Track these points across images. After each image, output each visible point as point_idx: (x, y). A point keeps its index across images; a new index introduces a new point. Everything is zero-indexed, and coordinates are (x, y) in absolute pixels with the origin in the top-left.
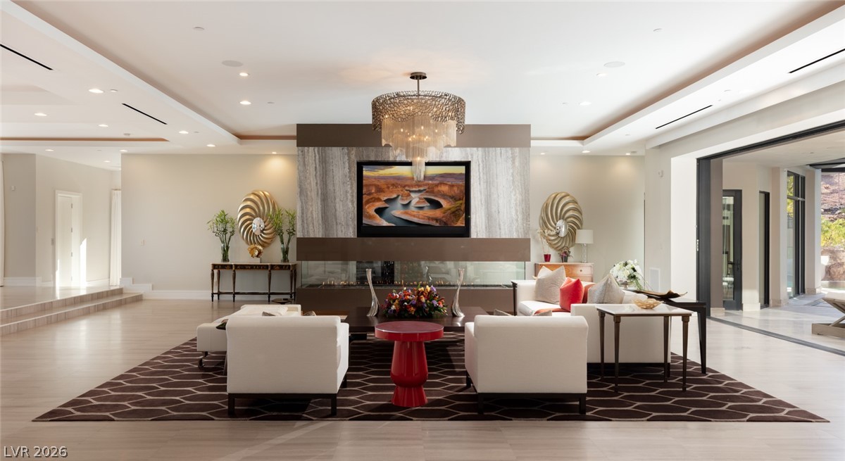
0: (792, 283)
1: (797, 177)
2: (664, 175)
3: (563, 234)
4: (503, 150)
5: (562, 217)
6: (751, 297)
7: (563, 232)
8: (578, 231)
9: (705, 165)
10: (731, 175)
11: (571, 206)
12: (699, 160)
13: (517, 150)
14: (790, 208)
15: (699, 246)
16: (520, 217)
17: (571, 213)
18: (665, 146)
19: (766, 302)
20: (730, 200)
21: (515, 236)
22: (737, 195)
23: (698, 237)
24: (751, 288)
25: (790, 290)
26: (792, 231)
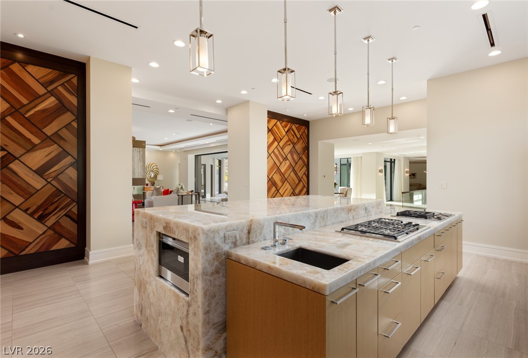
0: (218, 191)
1: (219, 160)
2: (186, 159)
3: (152, 177)
4: (136, 148)
5: (152, 171)
6: (208, 196)
7: (152, 176)
8: (158, 176)
9: (196, 157)
10: (204, 160)
11: (155, 167)
12: (195, 156)
13: (141, 149)
14: (218, 168)
15: (195, 180)
16: (142, 171)
17: (155, 170)
18: (187, 151)
19: (212, 196)
20: (203, 167)
21: (140, 177)
22: (205, 165)
23: (195, 177)
24: (208, 193)
25: (218, 193)
26: (218, 175)
